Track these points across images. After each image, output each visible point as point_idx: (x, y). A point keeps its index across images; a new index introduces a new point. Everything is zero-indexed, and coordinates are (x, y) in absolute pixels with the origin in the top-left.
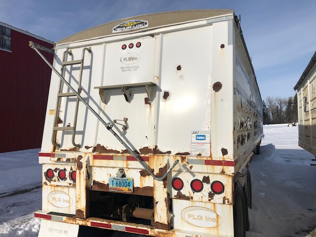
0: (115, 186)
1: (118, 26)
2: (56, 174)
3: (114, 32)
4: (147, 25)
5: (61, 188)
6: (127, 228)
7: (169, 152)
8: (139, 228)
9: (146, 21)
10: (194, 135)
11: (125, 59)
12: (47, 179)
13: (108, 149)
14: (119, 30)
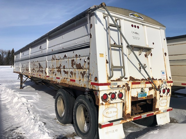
0: (140, 97)
1: (131, 13)
2: (109, 96)
3: (130, 16)
4: (143, 20)
5: (112, 104)
6: (147, 115)
7: (156, 79)
8: (151, 113)
9: (142, 18)
10: (162, 72)
11: (134, 32)
12: (103, 101)
13: (135, 79)
14: (132, 16)
